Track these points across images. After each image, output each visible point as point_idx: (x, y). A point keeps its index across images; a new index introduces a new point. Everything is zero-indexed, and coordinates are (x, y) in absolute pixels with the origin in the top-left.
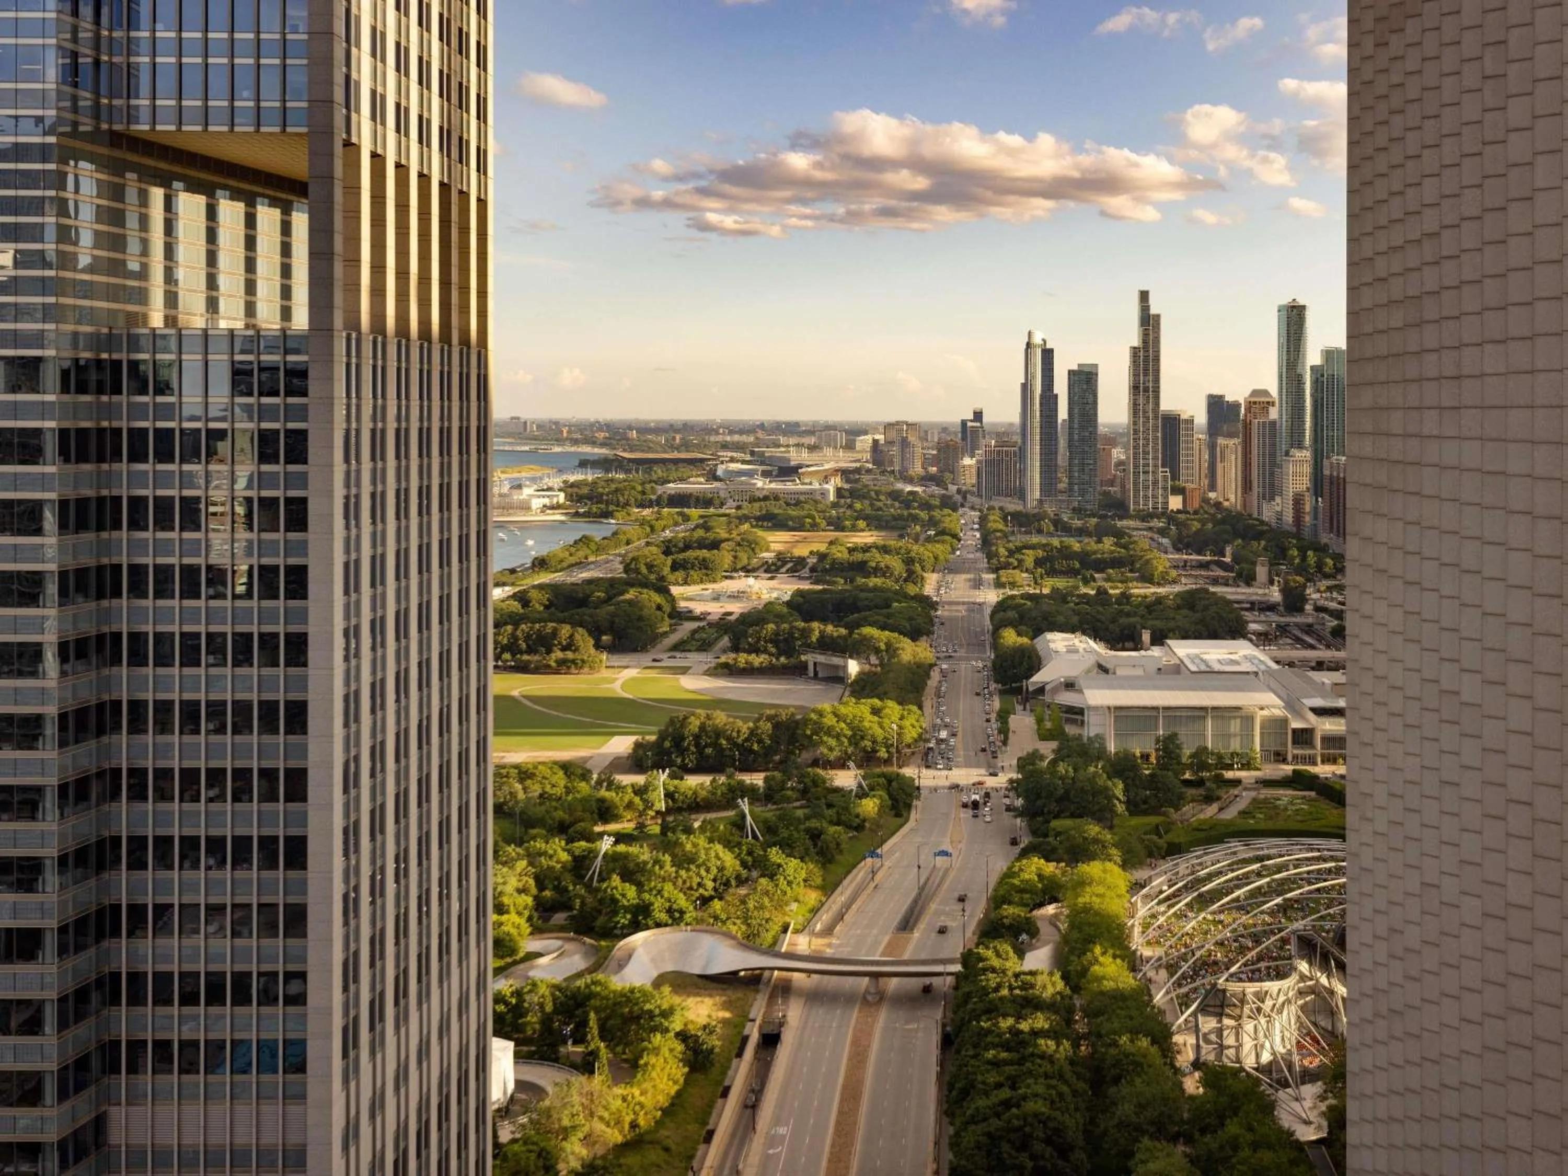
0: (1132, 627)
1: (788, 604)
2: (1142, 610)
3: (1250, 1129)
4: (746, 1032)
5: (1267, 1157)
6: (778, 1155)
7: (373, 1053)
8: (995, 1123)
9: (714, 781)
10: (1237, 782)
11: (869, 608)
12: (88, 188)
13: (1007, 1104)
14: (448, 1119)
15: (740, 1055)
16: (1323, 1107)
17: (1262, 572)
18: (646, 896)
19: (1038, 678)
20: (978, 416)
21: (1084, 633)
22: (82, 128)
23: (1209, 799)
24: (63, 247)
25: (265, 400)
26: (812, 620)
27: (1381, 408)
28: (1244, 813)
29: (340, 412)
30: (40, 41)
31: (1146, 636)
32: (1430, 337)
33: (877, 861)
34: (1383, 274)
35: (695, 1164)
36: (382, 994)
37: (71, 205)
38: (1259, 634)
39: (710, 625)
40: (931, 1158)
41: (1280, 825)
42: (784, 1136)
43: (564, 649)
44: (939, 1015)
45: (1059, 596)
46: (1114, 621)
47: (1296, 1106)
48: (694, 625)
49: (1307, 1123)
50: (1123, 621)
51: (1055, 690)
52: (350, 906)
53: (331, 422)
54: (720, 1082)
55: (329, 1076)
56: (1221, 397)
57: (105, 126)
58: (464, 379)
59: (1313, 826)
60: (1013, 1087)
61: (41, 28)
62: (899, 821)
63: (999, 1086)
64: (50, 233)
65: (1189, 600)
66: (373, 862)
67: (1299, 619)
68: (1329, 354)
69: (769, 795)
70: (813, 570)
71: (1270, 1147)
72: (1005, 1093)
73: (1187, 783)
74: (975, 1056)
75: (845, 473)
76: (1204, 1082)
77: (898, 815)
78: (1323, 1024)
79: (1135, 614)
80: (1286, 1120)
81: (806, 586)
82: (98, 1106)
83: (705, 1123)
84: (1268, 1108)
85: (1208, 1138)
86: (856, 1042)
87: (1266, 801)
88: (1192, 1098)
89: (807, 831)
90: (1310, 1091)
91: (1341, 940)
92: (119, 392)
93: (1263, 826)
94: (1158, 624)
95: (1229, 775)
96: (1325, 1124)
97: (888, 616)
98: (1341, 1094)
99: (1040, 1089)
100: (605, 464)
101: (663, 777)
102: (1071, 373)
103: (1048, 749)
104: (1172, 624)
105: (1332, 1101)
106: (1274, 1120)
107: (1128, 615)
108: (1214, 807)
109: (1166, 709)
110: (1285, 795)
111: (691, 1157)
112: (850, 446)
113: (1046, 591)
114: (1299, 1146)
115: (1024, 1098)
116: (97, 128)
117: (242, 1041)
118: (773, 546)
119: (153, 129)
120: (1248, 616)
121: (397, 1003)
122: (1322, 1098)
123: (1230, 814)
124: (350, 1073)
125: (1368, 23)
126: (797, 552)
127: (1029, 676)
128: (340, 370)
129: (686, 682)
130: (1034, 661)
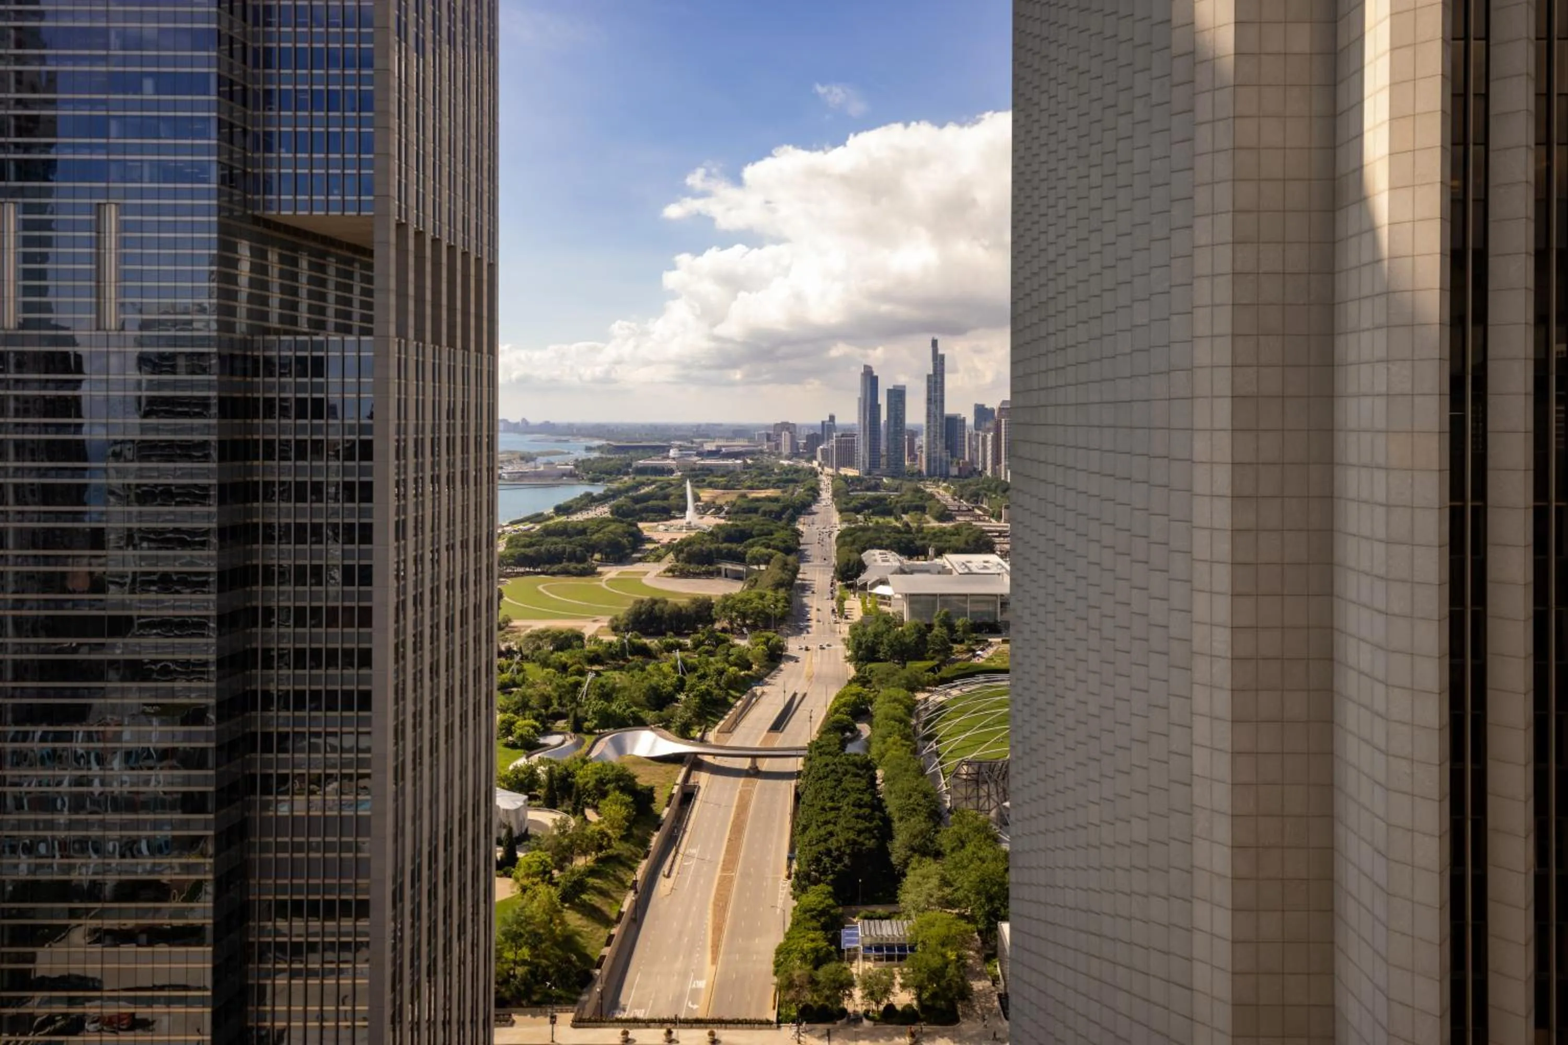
0: (923, 546)
1: (710, 533)
2: (930, 537)
4: (673, 791)
6: (689, 866)
9: (659, 642)
12: (245, 249)
15: (668, 805)
17: (1004, 512)
19: (864, 577)
20: (832, 418)
21: (893, 550)
22: (236, 214)
23: (967, 651)
26: (722, 542)
28: (987, 659)
29: (393, 388)
30: (206, 158)
31: (931, 552)
33: (760, 689)
38: (1003, 551)
39: (663, 546)
45: (879, 528)
46: (911, 543)
48: (653, 546)
50: (918, 543)
51: (874, 584)
52: (400, 693)
53: (388, 392)
56: (983, 406)
57: (249, 212)
58: (478, 373)
61: (207, 150)
66: (415, 666)
70: (727, 513)
73: (954, 640)
79: (926, 539)
81: (723, 521)
82: (241, 814)
86: (741, 798)
87: (1002, 652)
92: (258, 376)
93: (999, 667)
94: (940, 545)
95: (980, 635)
97: (771, 540)
100: (601, 448)
102: (889, 391)
103: (868, 620)
104: (947, 545)
107: (921, 539)
108: (970, 656)
109: (941, 595)
113: (870, 525)
116: (245, 213)
118: (703, 499)
119: (279, 214)
120: (996, 540)
121: (431, 754)
123: (980, 660)
126: (718, 502)
127: (858, 576)
128: (393, 362)
129: (646, 580)
130: (861, 567)
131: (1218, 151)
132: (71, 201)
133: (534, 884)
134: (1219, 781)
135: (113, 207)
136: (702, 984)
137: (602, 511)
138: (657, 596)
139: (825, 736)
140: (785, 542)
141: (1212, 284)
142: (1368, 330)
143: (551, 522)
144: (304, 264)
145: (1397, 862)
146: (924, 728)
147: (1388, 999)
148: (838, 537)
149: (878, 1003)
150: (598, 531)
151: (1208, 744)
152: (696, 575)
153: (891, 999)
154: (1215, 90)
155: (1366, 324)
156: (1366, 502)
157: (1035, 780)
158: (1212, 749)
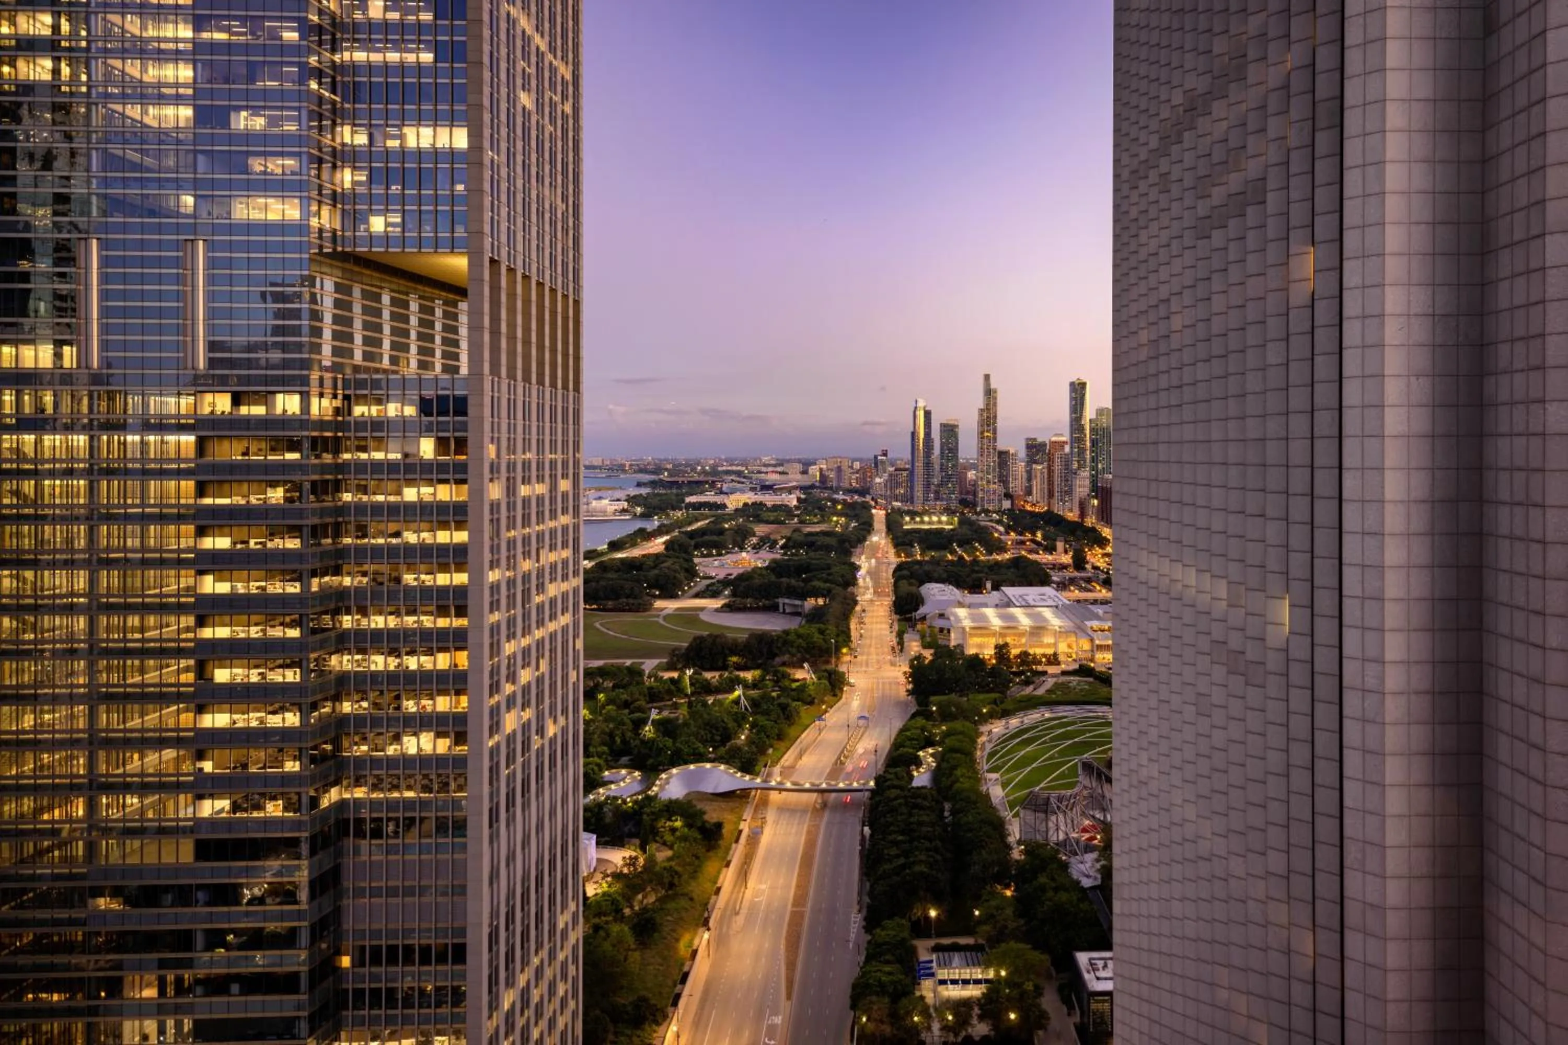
0: (980, 579)
1: (767, 568)
2: (986, 570)
3: (1053, 879)
4: (741, 827)
5: (1063, 896)
6: (760, 902)
7: (508, 826)
8: (896, 879)
9: (721, 676)
10: (1044, 673)
11: (816, 570)
12: (329, 285)
13: (903, 867)
14: (555, 869)
15: (737, 841)
16: (1098, 866)
17: (1060, 545)
18: (678, 745)
19: (922, 611)
20: (885, 454)
21: (950, 583)
22: (325, 250)
23: (1027, 683)
24: (313, 323)
25: (441, 419)
26: (782, 577)
27: (1134, 412)
28: (1048, 691)
31: (989, 585)
32: (1163, 364)
33: (823, 723)
34: (1134, 329)
35: (709, 907)
36: (514, 789)
37: (319, 297)
38: (1058, 584)
39: (719, 582)
40: (855, 902)
41: (1071, 697)
42: (764, 891)
43: (628, 597)
44: (861, 815)
45: (935, 562)
46: (968, 576)
47: (1082, 866)
48: (708, 582)
49: (1088, 876)
50: (975, 576)
51: (933, 618)
53: (482, 431)
54: (725, 858)
55: (481, 838)
56: (1035, 440)
57: (339, 249)
59: (1092, 698)
60: (907, 857)
62: (835, 699)
63: (897, 856)
64: (305, 315)
65: (1017, 562)
67: (1083, 574)
68: (1100, 412)
69: (755, 685)
70: (782, 548)
71: (1066, 890)
72: (902, 861)
73: (1015, 674)
74: (883, 839)
75: (802, 488)
76: (1026, 852)
77: (835, 695)
78: (1098, 816)
79: (981, 572)
80: (1075, 875)
81: (778, 556)
82: (335, 859)
83: (716, 883)
84: (1065, 866)
85: (1026, 886)
86: (809, 832)
87: (1063, 684)
88: (1017, 861)
89: (780, 705)
90: (1090, 857)
91: (1109, 764)
93: (1060, 699)
94: (996, 578)
95: (1040, 668)
96: (1099, 876)
97: (829, 574)
98: (1109, 858)
99: (923, 857)
100: (653, 484)
101: (689, 672)
102: (942, 426)
103: (928, 654)
104: (1005, 577)
105: (1103, 862)
106: (1069, 876)
107: (977, 572)
108: (1031, 687)
110: (1074, 680)
111: (706, 904)
112: (805, 472)
113: (927, 558)
114: (1083, 890)
115: (914, 863)
116: (335, 249)
117: (426, 818)
118: (758, 534)
119: (370, 251)
120: (1052, 573)
121: (523, 796)
122: (1097, 860)
123: (1041, 691)
124: (494, 837)
125: (1125, 174)
126: (772, 537)
127: (916, 610)
128: (487, 400)
129: (703, 617)
130: (918, 601)
131: (1369, 195)
132: (157, 237)
133: (607, 922)
134: (1371, 813)
135: (201, 242)
136: (778, 1020)
137: (657, 545)
138: (716, 632)
139: (892, 770)
140: (843, 576)
141: (1363, 324)
142: (1522, 371)
143: (605, 558)
144: (386, 299)
145: (1558, 890)
146: (988, 762)
147: (1547, 1023)
148: (894, 572)
149: (956, 1035)
150: (655, 567)
151: (1360, 776)
152: (752, 610)
153: (970, 1030)
154: (1365, 135)
155: (1518, 365)
156: (1520, 539)
157: (1145, 813)
158: (1365, 781)
